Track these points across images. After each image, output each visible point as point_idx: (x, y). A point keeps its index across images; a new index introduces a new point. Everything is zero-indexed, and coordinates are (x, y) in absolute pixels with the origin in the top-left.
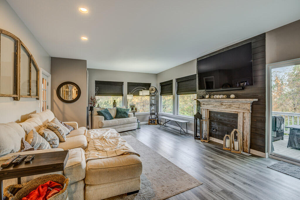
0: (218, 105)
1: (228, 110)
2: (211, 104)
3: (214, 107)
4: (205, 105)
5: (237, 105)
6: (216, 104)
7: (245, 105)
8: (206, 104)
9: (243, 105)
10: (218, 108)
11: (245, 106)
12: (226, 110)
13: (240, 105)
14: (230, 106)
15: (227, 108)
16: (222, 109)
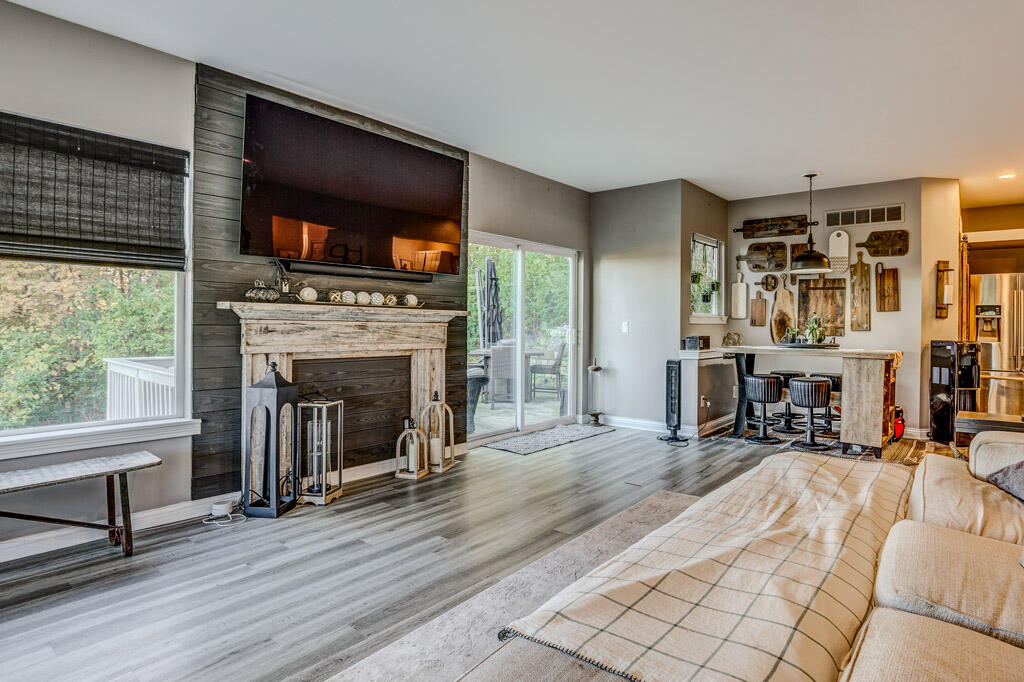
0: (348, 330)
1: (387, 347)
2: (314, 329)
3: (329, 339)
4: (276, 337)
5: (414, 327)
6: (334, 327)
7: (433, 327)
8: (278, 328)
9: (429, 327)
10: (351, 344)
11: (433, 331)
12: (381, 347)
13: (421, 328)
14: (393, 332)
15: (381, 340)
16: (369, 347)
